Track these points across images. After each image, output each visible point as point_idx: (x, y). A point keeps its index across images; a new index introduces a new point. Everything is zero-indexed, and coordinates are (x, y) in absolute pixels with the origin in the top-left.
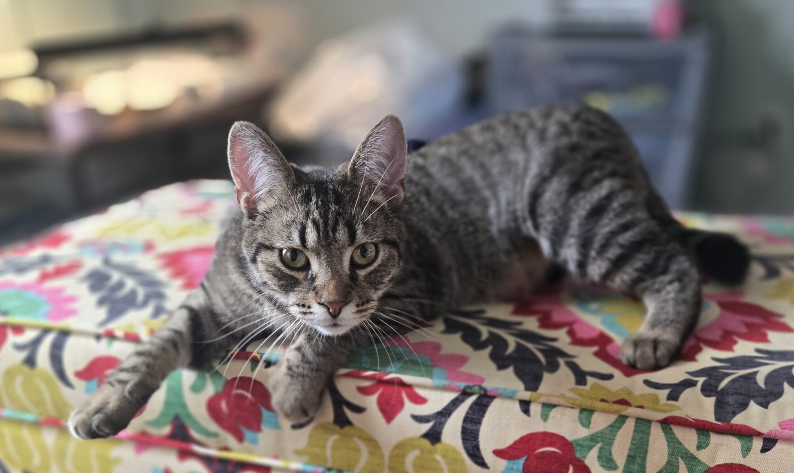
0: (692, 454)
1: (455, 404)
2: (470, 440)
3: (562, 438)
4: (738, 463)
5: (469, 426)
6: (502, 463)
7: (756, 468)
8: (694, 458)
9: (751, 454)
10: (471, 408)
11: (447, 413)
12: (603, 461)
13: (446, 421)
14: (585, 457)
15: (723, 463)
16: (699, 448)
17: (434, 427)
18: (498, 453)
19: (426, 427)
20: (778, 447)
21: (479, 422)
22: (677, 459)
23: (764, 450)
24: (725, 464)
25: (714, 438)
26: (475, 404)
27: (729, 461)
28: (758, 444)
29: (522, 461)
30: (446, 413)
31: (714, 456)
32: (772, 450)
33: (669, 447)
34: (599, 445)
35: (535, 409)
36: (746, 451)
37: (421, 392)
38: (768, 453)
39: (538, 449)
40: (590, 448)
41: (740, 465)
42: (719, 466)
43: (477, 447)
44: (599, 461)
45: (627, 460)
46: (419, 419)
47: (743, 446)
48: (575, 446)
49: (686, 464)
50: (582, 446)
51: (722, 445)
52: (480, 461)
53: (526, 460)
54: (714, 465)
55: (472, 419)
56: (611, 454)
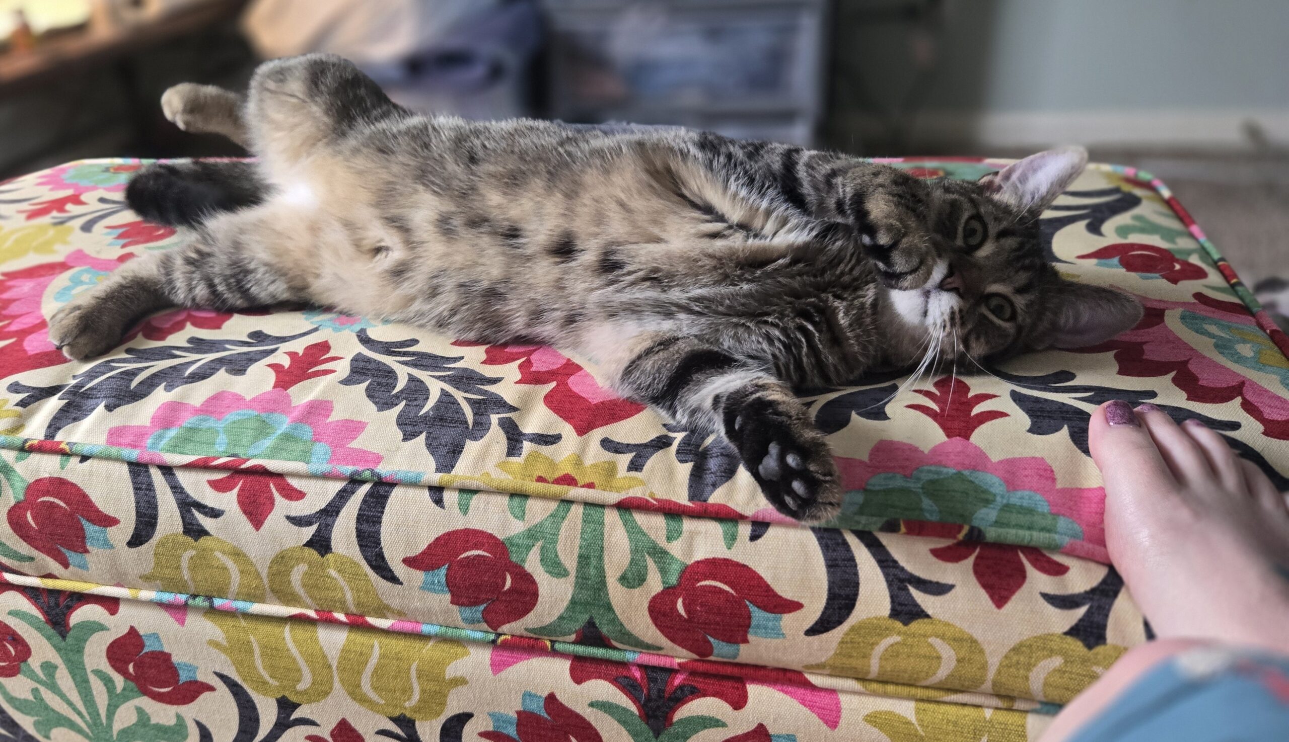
0: (661, 548)
1: (343, 496)
2: (370, 547)
3: (491, 536)
4: (722, 557)
5: (365, 527)
6: (419, 576)
7: (746, 563)
8: (664, 553)
9: (738, 543)
10: (364, 501)
11: (333, 511)
12: (548, 566)
13: (334, 522)
14: (524, 561)
15: (703, 558)
16: (669, 539)
17: (318, 531)
18: (410, 562)
19: (309, 532)
20: (771, 532)
21: (378, 521)
22: (643, 556)
23: (754, 537)
24: (706, 559)
25: (688, 525)
26: (369, 495)
27: (710, 556)
28: (745, 530)
29: (443, 571)
30: (331, 511)
31: (689, 548)
32: (765, 536)
33: (631, 540)
34: (539, 544)
35: (450, 497)
36: (731, 539)
37: (294, 483)
38: (760, 541)
39: (461, 554)
40: (529, 548)
41: (725, 560)
42: (698, 562)
43: (381, 556)
44: (543, 565)
45: (579, 563)
46: (299, 521)
47: (725, 534)
48: (508, 545)
49: (655, 562)
50: (518, 545)
51: (699, 533)
52: (389, 575)
53: (448, 569)
54: (692, 562)
55: (368, 516)
56: (557, 556)
